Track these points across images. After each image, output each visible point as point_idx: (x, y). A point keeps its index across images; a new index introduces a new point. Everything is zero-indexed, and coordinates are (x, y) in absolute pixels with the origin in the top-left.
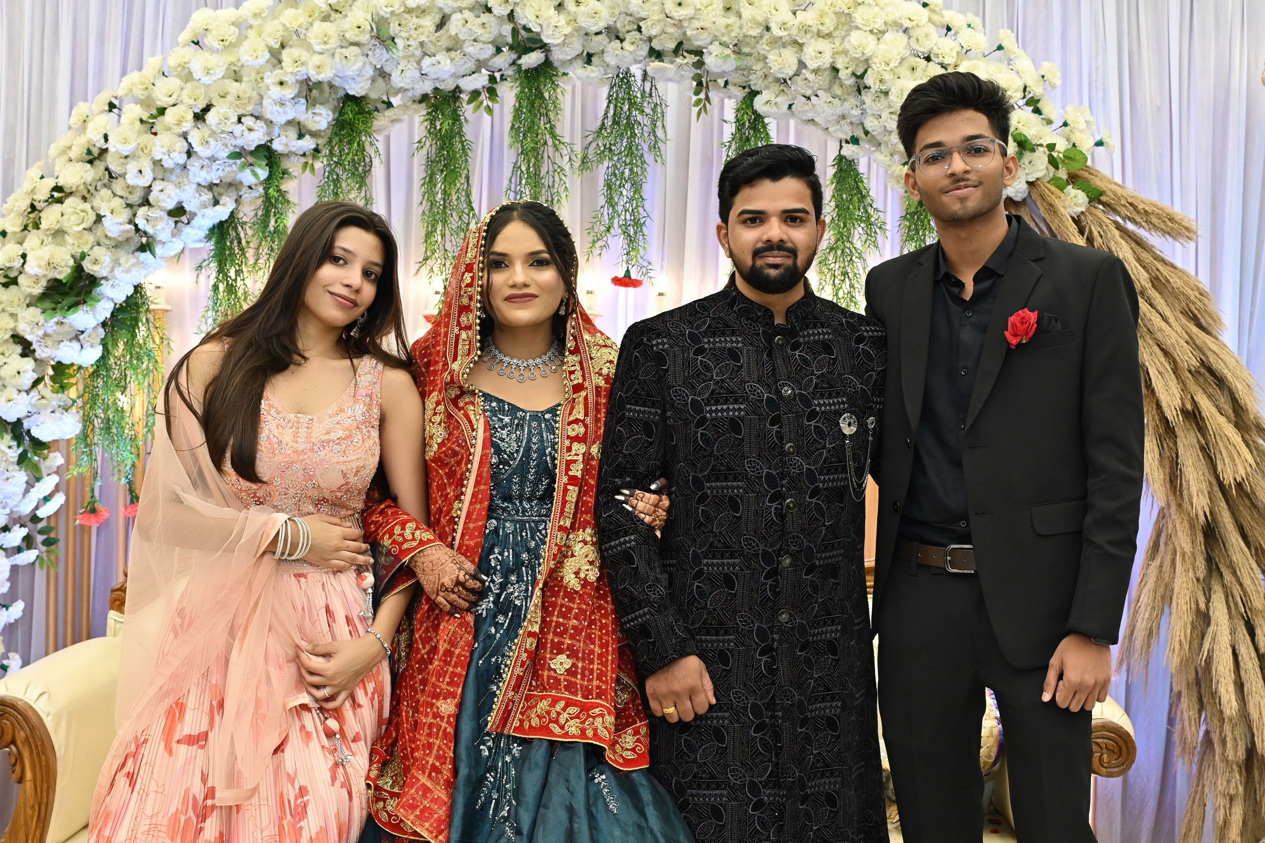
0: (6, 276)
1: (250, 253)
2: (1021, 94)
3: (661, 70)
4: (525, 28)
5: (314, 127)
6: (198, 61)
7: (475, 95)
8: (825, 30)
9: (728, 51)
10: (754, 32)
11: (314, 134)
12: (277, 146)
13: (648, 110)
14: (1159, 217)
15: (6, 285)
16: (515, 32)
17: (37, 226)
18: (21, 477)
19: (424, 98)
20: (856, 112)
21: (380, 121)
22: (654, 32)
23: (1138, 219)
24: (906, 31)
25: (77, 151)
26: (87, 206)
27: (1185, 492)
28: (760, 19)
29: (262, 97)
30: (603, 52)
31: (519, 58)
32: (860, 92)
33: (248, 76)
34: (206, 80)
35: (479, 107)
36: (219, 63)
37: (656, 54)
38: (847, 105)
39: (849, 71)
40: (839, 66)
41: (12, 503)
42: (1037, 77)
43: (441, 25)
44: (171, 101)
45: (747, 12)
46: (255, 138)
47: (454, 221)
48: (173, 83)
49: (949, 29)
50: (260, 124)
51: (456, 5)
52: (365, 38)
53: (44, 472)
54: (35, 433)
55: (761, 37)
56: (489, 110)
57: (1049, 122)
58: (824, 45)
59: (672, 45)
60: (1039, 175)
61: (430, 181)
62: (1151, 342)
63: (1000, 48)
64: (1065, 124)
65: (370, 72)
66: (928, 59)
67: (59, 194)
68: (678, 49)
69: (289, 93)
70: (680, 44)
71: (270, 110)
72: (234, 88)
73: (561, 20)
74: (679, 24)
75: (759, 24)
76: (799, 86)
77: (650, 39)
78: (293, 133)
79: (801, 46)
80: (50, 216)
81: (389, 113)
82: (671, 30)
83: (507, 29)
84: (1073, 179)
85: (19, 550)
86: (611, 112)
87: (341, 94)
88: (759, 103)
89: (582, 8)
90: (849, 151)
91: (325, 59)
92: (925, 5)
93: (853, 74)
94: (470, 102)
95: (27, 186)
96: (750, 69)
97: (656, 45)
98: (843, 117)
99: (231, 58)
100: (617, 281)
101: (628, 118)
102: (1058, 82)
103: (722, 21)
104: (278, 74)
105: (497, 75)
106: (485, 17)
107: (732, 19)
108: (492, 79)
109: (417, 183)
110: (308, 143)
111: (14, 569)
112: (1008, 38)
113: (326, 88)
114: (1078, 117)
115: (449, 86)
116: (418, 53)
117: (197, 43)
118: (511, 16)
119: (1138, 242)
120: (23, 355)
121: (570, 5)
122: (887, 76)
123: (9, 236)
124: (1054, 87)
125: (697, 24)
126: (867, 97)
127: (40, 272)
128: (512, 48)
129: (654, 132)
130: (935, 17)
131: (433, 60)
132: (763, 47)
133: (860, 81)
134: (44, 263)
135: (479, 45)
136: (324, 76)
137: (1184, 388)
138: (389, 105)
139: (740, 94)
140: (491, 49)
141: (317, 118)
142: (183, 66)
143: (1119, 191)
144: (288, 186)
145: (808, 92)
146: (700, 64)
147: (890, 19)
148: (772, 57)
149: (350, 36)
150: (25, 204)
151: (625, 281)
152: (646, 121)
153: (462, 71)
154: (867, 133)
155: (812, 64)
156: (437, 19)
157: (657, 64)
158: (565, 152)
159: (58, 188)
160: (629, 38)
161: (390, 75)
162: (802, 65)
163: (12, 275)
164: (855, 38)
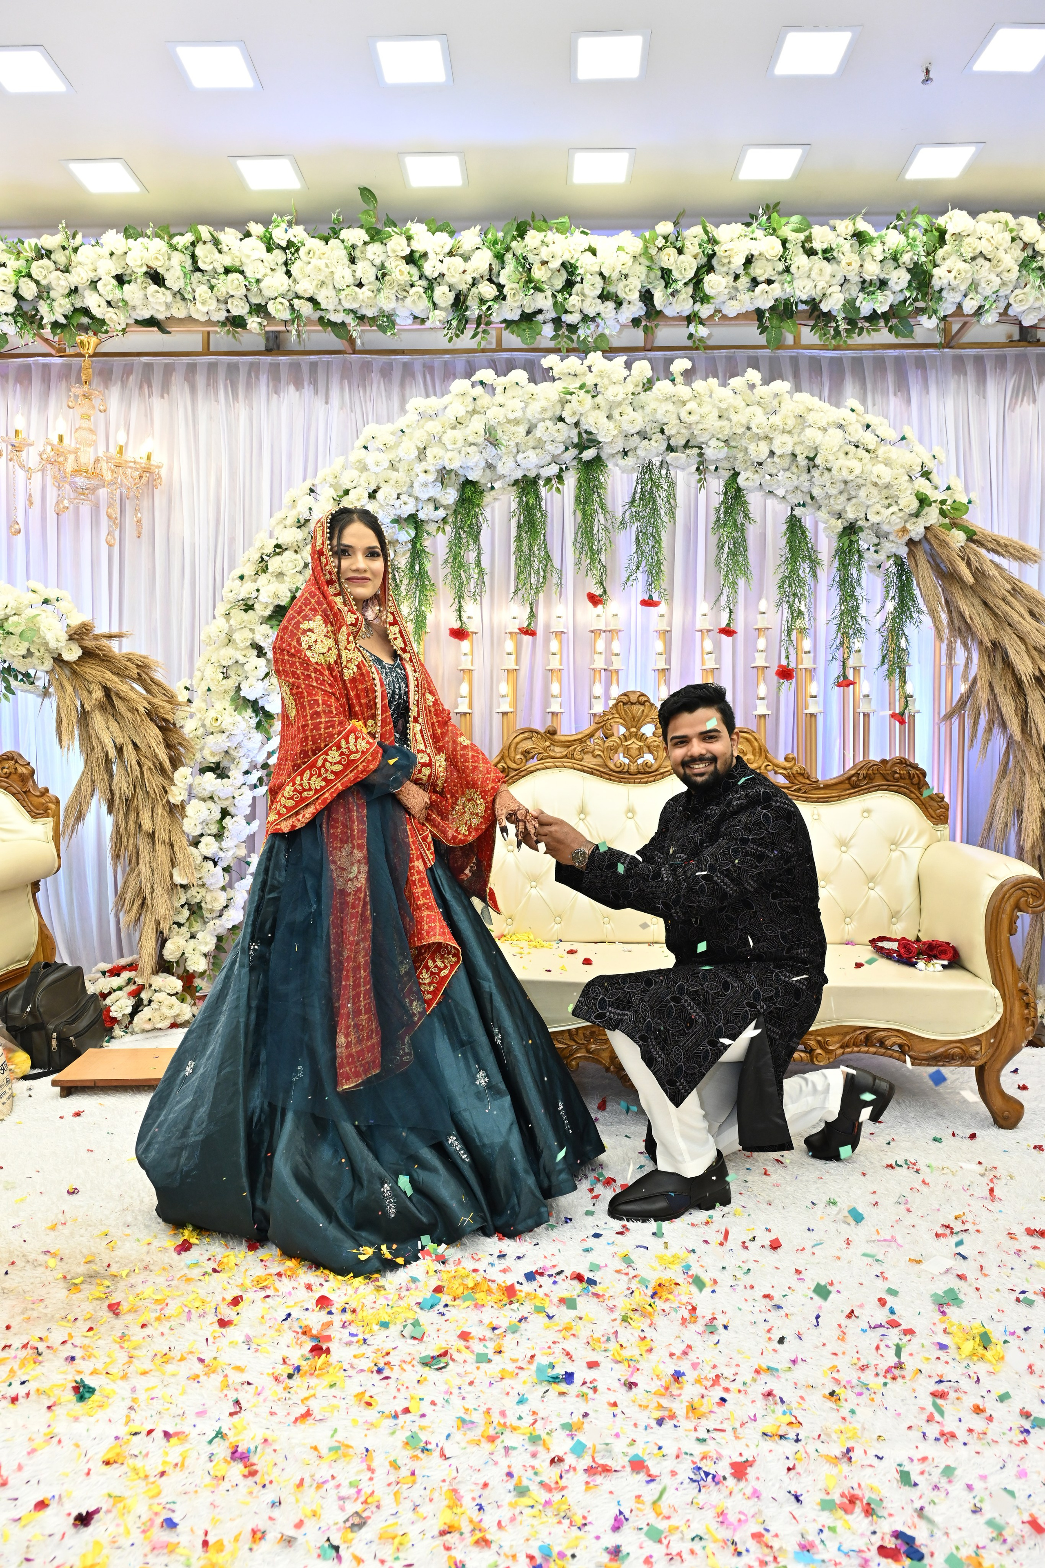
0: (246, 605)
1: (403, 588)
2: (919, 469)
3: (677, 458)
4: (586, 432)
5: (445, 502)
6: (370, 458)
7: (548, 480)
8: (788, 428)
9: (723, 444)
10: (740, 431)
11: (446, 507)
12: (421, 516)
13: (666, 487)
14: (1014, 547)
15: (246, 611)
16: (580, 434)
17: (265, 570)
18: (259, 737)
19: (516, 482)
20: (807, 484)
21: (488, 498)
22: (673, 432)
23: (1000, 550)
24: (841, 426)
25: (291, 520)
26: (298, 556)
27: (1034, 731)
28: (744, 421)
29: (412, 483)
30: (635, 449)
31: (580, 453)
32: (809, 471)
33: (403, 467)
34: (377, 470)
35: (551, 488)
36: (384, 459)
37: (670, 449)
38: (801, 479)
39: (804, 455)
40: (797, 452)
41: (252, 755)
42: (930, 456)
43: (528, 433)
44: (353, 485)
45: (734, 417)
46: (407, 510)
47: (536, 565)
48: (354, 474)
49: (868, 426)
50: (411, 501)
51: (540, 417)
52: (480, 440)
53: (272, 734)
54: (267, 708)
55: (744, 434)
56: (558, 489)
57: (936, 488)
58: (786, 438)
59: (684, 442)
60: (932, 522)
61: (519, 538)
62: (1010, 632)
63: (903, 438)
64: (948, 488)
65: (483, 464)
66: (857, 447)
67: (279, 549)
68: (686, 446)
69: (431, 477)
70: (688, 441)
71: (417, 491)
72: (394, 475)
73: (611, 425)
74: (689, 426)
75: (742, 425)
76: (768, 467)
77: (669, 438)
78: (431, 507)
79: (771, 439)
80: (274, 564)
81: (493, 493)
82: (684, 431)
83: (576, 431)
84: (954, 525)
85: (255, 787)
86: (639, 490)
87: (463, 479)
88: (740, 480)
89: (624, 417)
90: (798, 512)
91: (455, 454)
92: (853, 410)
93: (807, 458)
94: (544, 486)
95: (258, 544)
96: (735, 458)
97: (673, 442)
98: (797, 488)
99: (391, 456)
100: (644, 603)
101: (651, 493)
102: (944, 460)
103: (719, 424)
104: (424, 465)
105: (564, 467)
106: (561, 425)
107: (724, 423)
108: (561, 469)
109: (513, 540)
110: (441, 513)
111: (254, 798)
112: (908, 432)
113: (453, 474)
114: (958, 485)
115: (532, 474)
116: (515, 450)
117: (366, 448)
118: (577, 424)
119: (997, 566)
120: (259, 656)
121: (616, 415)
122: (831, 458)
123: (246, 578)
124: (940, 463)
125: (700, 426)
126: (815, 473)
127: (269, 601)
128: (576, 446)
129: (669, 502)
130: (860, 419)
131: (525, 455)
132: (744, 442)
133: (811, 463)
134: (271, 594)
135: (555, 445)
136: (454, 465)
137: (1034, 661)
138: (492, 488)
139: (727, 474)
140: (563, 448)
141: (447, 496)
142: (359, 461)
143: (986, 533)
144: (427, 543)
145: (774, 471)
146: (701, 455)
147: (831, 420)
148: (752, 448)
149: (471, 439)
150: (257, 557)
151: (648, 603)
152: (663, 494)
153: (542, 463)
154: (812, 498)
155: (778, 452)
156: (527, 428)
157: (673, 454)
158: (608, 517)
159: (278, 546)
160: (654, 437)
161: (495, 467)
162: (772, 453)
163: (250, 603)
164: (809, 432)
